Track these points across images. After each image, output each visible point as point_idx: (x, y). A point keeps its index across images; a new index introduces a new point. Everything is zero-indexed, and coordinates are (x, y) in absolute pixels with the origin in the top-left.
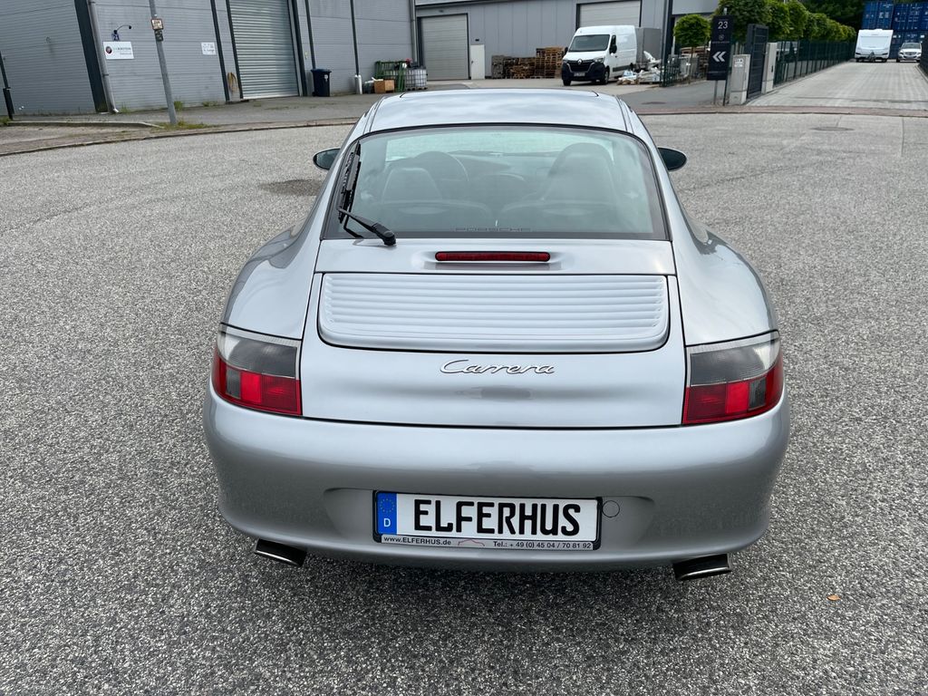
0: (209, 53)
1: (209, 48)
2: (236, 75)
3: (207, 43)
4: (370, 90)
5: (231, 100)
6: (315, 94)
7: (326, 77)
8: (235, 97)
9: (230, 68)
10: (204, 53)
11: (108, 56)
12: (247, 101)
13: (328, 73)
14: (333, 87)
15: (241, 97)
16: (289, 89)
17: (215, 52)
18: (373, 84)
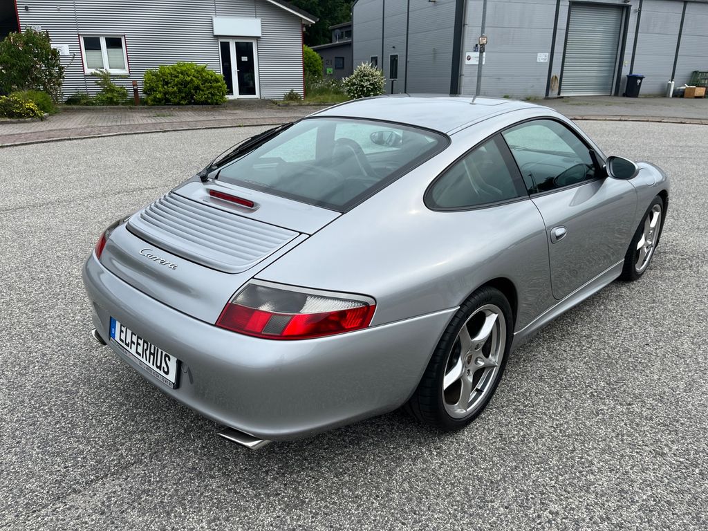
0: (542, 61)
1: (543, 57)
2: (559, 78)
3: (542, 54)
4: (679, 94)
5: (550, 96)
6: (625, 95)
7: (639, 81)
8: (554, 94)
9: (556, 72)
10: (538, 61)
11: (467, 62)
12: (562, 97)
13: (641, 78)
14: (643, 90)
15: (559, 94)
16: (604, 90)
17: (547, 61)
18: (685, 90)
